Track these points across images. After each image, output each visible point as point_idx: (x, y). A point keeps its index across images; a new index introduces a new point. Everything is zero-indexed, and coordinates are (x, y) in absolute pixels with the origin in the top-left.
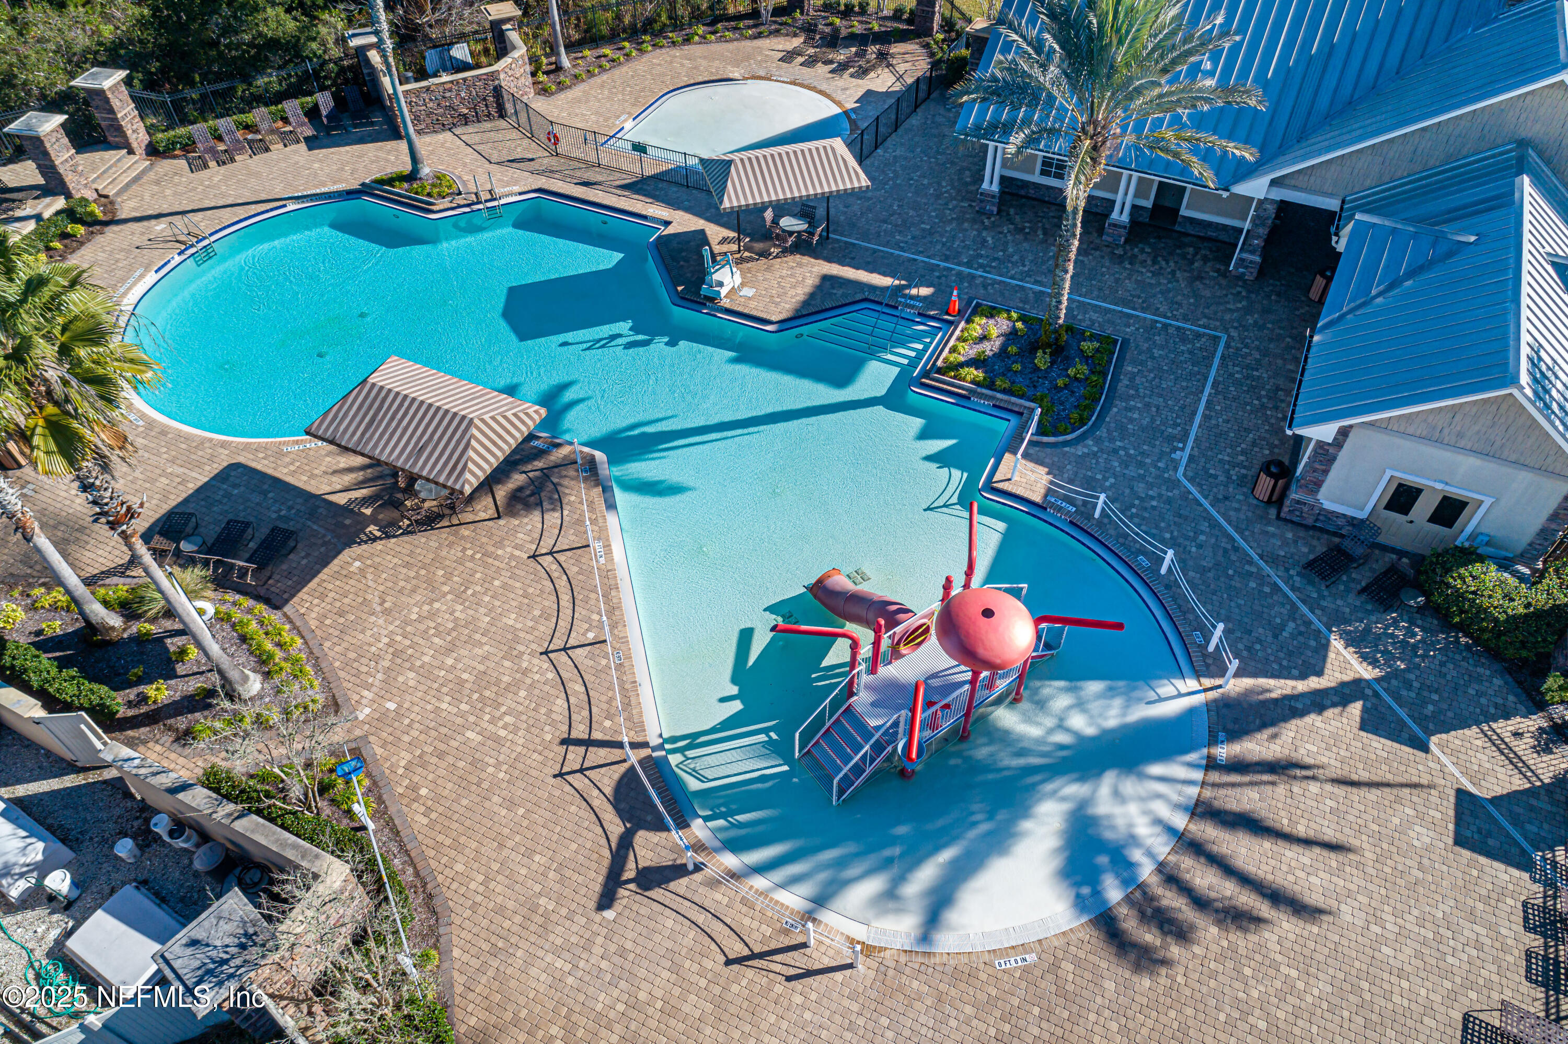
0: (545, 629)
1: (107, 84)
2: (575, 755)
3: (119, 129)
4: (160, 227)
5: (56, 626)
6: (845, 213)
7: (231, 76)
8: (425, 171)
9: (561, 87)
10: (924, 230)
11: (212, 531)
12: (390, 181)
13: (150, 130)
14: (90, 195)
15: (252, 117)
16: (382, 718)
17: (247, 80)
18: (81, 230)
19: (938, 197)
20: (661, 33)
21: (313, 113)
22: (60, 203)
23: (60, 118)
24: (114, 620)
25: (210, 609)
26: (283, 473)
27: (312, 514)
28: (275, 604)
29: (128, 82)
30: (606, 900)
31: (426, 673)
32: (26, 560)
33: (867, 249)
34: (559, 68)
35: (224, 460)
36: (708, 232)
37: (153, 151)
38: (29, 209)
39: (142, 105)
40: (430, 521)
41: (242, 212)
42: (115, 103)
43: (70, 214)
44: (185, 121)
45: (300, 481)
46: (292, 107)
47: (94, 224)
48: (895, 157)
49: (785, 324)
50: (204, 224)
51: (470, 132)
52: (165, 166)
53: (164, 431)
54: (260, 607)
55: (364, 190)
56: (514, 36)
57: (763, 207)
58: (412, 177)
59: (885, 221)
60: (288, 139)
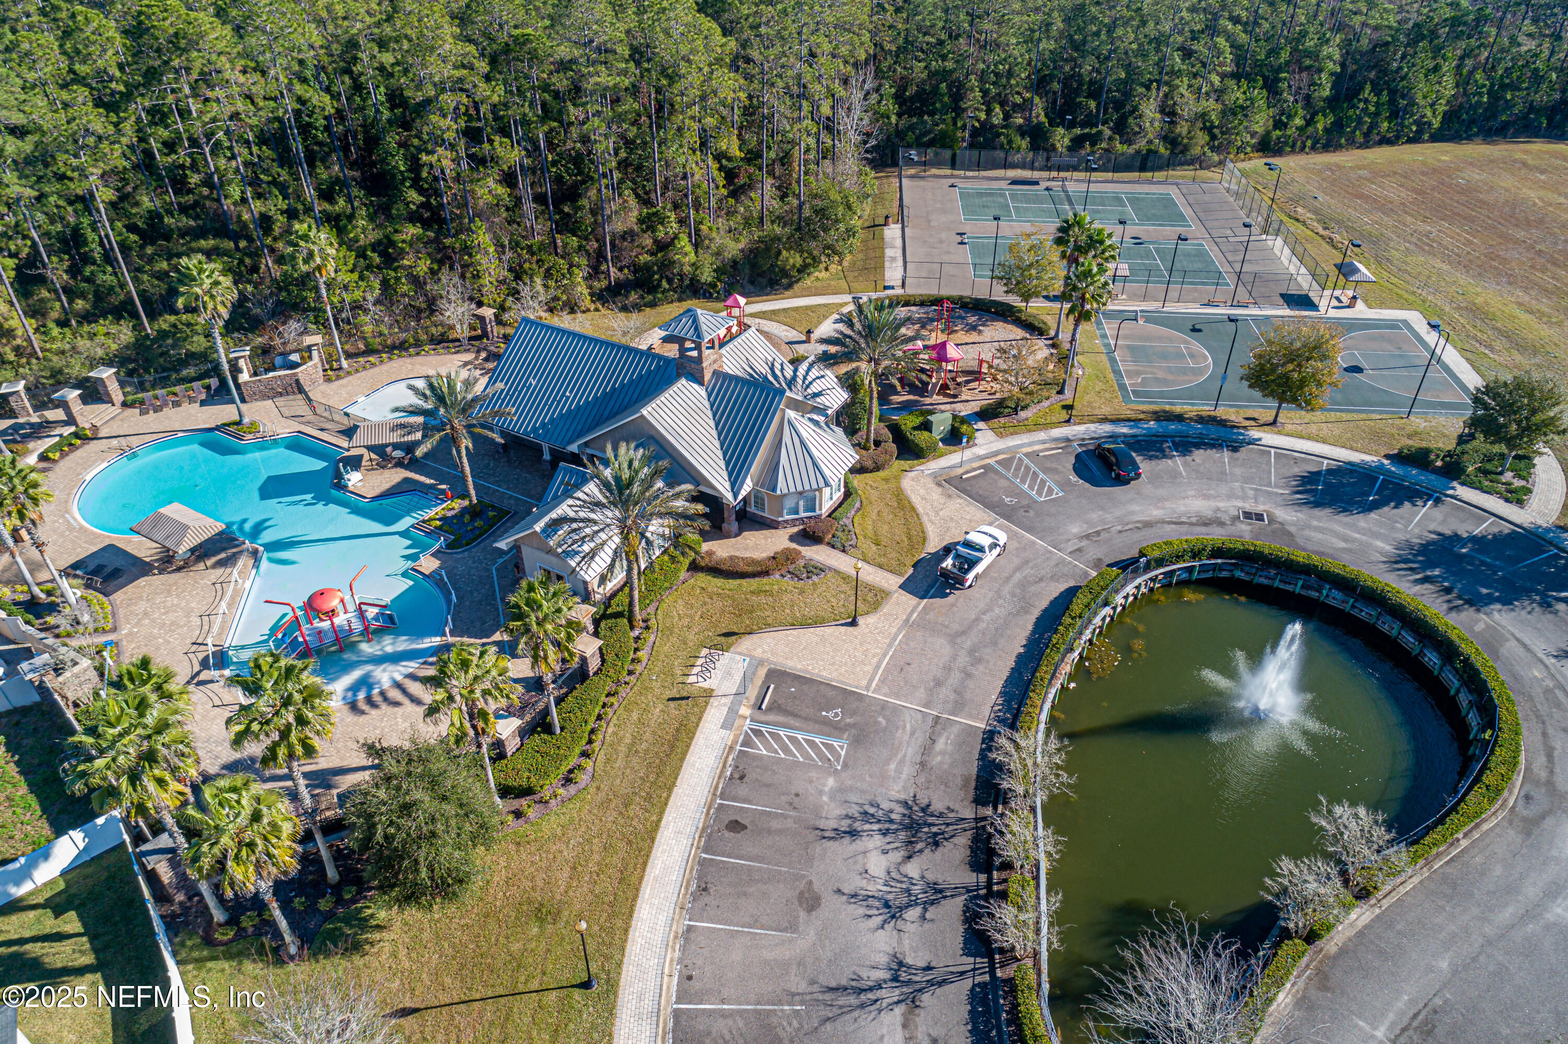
1: (104, 376)
2: (195, 647)
3: (109, 395)
4: (114, 442)
5: (21, 598)
7: (169, 370)
8: (246, 420)
9: (338, 378)
11: (91, 568)
12: (229, 425)
13: (125, 394)
14: (87, 426)
15: (177, 389)
16: (130, 634)
17: (177, 371)
18: (79, 442)
20: (406, 350)
21: (208, 387)
22: (73, 429)
23: (79, 392)
24: (43, 596)
25: (79, 593)
26: (129, 549)
27: (134, 565)
28: (106, 595)
29: (117, 373)
31: (153, 621)
32: (16, 576)
34: (341, 368)
35: (107, 542)
37: (125, 405)
38: (57, 432)
39: (122, 384)
40: (179, 569)
41: (155, 436)
42: (108, 383)
43: (76, 435)
44: (144, 390)
45: (135, 552)
46: (196, 385)
47: (86, 439)
49: (375, 499)
50: (135, 441)
51: (280, 401)
52: (130, 411)
53: (86, 530)
54: (100, 596)
55: (217, 428)
56: (315, 354)
57: (387, 445)
58: (238, 423)
60: (191, 400)
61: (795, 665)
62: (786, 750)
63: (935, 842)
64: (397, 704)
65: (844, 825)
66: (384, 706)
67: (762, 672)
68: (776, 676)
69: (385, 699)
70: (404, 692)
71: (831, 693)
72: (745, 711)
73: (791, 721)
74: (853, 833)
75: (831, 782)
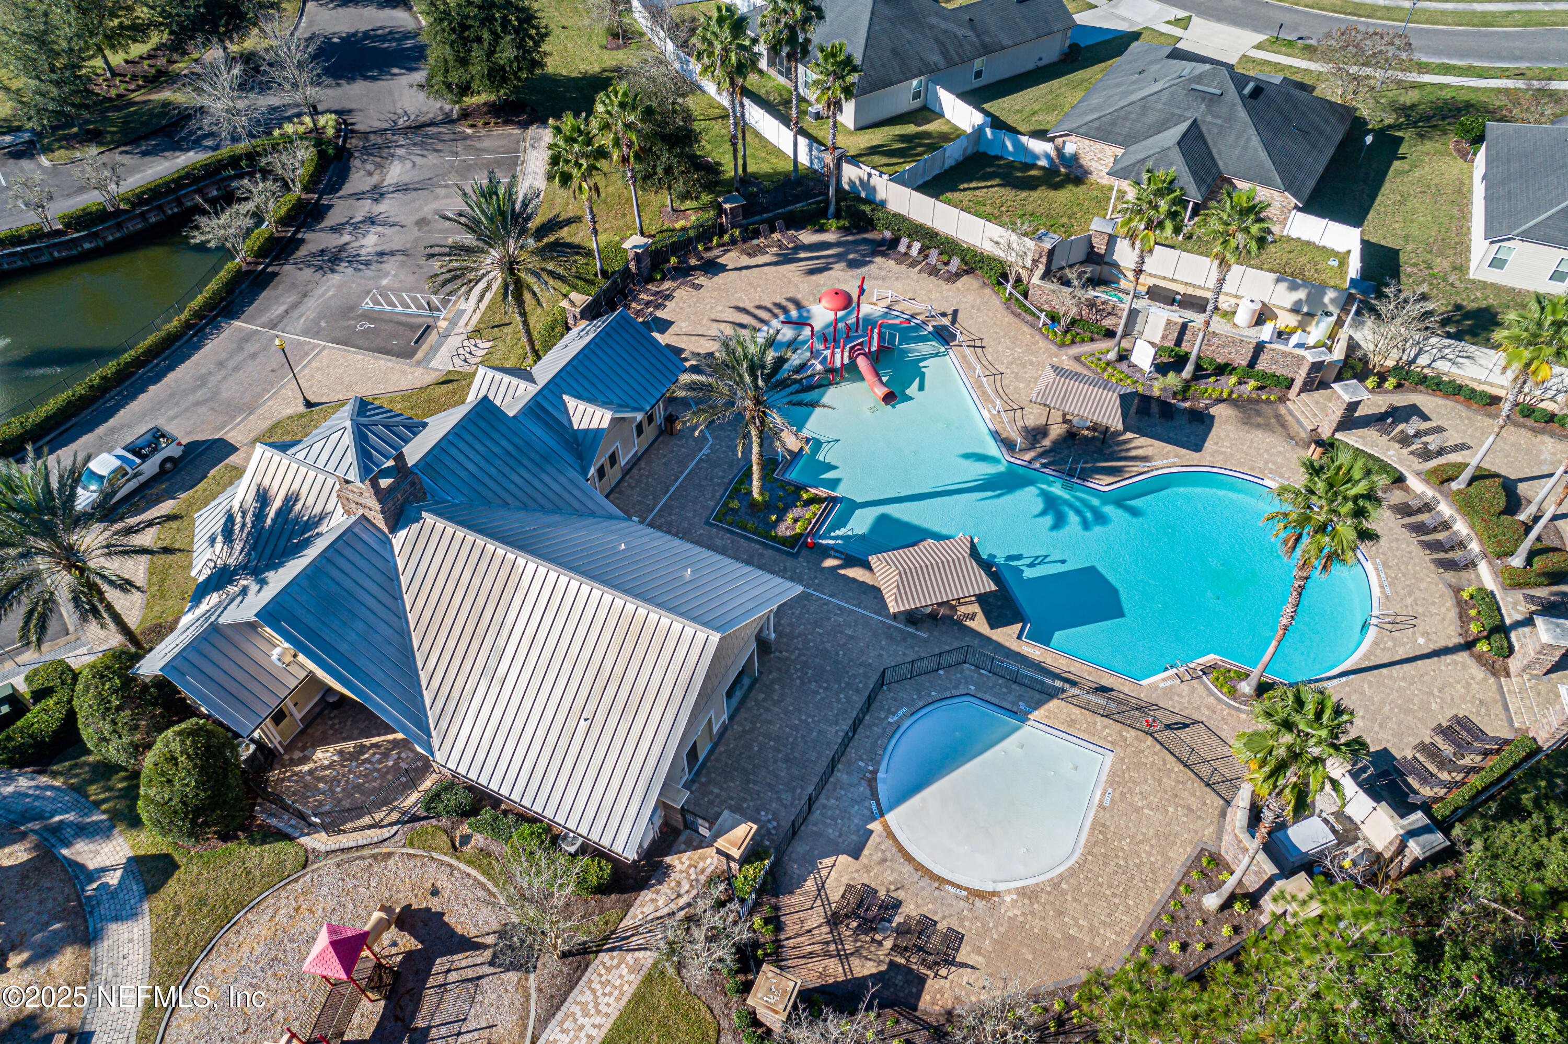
0: (1005, 382)
6: (882, 648)
10: (821, 627)
19: (805, 665)
30: (955, 312)
33: (865, 608)
36: (986, 626)
48: (837, 724)
59: (851, 637)
61: (385, 363)
62: (414, 300)
63: (322, 252)
64: (759, 307)
65: (385, 258)
66: (769, 306)
67: (420, 355)
68: (406, 353)
69: (769, 310)
70: (755, 317)
71: (361, 342)
72: (443, 324)
73: (403, 319)
74: (381, 254)
75: (384, 282)
